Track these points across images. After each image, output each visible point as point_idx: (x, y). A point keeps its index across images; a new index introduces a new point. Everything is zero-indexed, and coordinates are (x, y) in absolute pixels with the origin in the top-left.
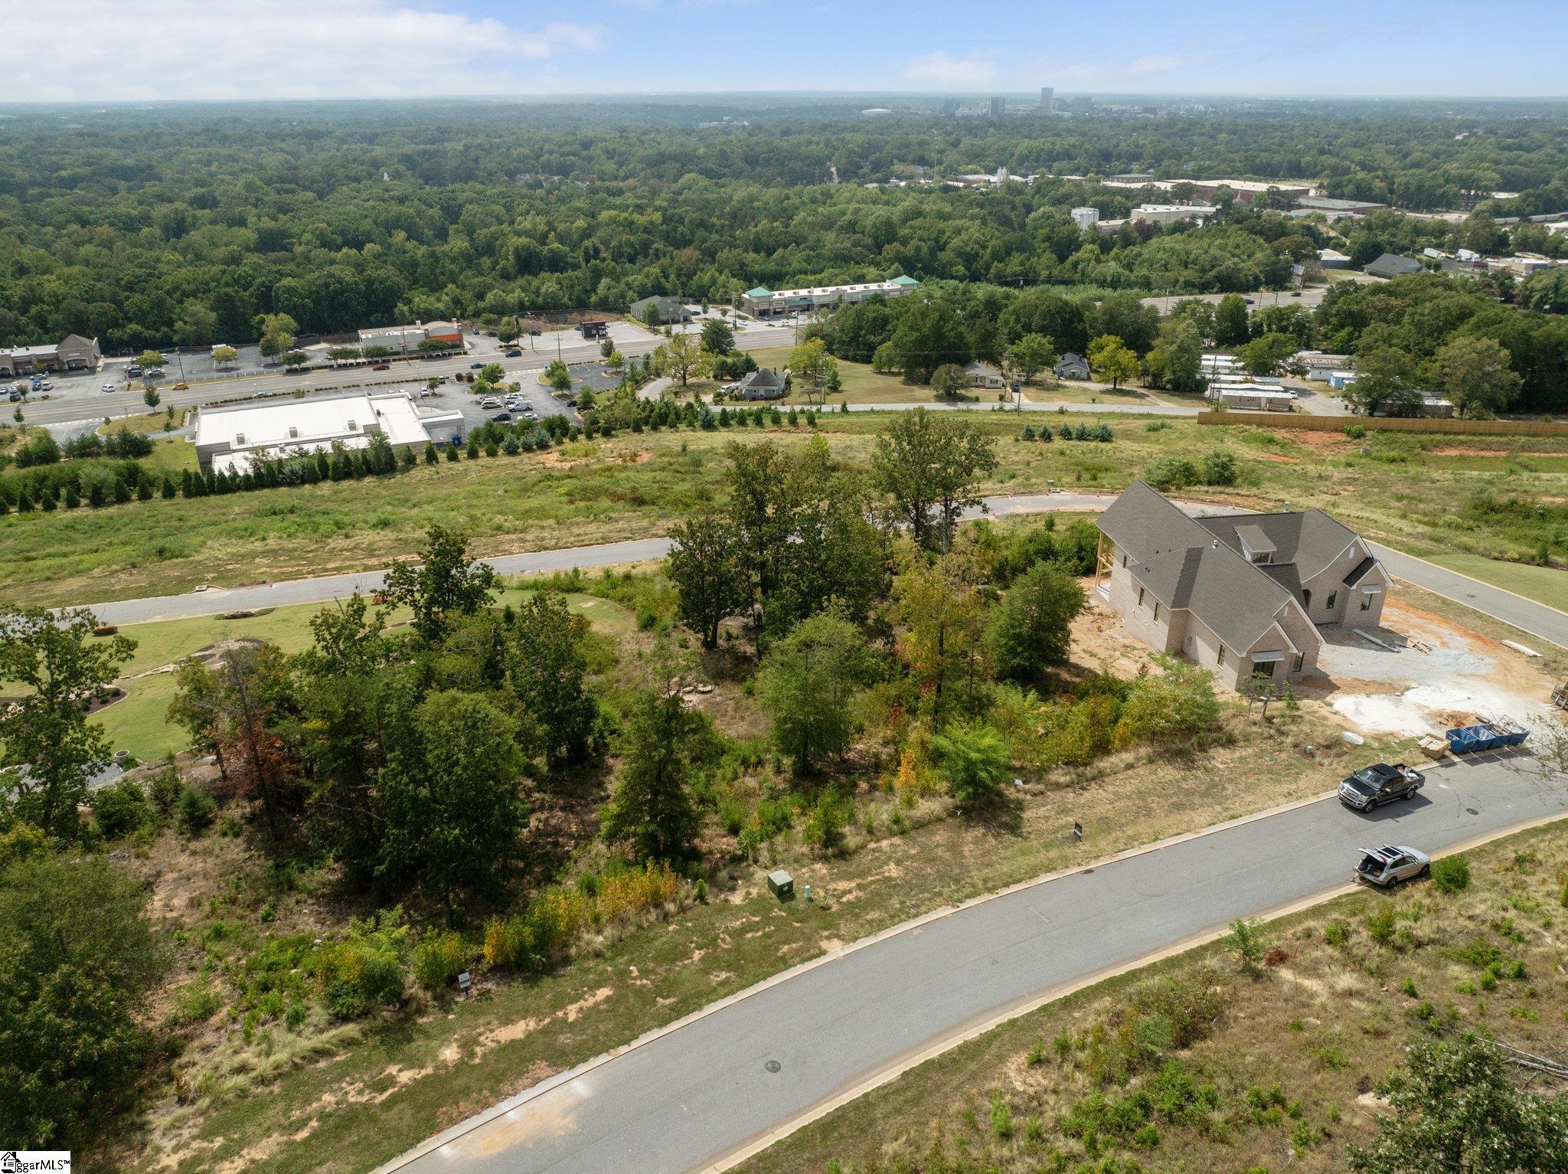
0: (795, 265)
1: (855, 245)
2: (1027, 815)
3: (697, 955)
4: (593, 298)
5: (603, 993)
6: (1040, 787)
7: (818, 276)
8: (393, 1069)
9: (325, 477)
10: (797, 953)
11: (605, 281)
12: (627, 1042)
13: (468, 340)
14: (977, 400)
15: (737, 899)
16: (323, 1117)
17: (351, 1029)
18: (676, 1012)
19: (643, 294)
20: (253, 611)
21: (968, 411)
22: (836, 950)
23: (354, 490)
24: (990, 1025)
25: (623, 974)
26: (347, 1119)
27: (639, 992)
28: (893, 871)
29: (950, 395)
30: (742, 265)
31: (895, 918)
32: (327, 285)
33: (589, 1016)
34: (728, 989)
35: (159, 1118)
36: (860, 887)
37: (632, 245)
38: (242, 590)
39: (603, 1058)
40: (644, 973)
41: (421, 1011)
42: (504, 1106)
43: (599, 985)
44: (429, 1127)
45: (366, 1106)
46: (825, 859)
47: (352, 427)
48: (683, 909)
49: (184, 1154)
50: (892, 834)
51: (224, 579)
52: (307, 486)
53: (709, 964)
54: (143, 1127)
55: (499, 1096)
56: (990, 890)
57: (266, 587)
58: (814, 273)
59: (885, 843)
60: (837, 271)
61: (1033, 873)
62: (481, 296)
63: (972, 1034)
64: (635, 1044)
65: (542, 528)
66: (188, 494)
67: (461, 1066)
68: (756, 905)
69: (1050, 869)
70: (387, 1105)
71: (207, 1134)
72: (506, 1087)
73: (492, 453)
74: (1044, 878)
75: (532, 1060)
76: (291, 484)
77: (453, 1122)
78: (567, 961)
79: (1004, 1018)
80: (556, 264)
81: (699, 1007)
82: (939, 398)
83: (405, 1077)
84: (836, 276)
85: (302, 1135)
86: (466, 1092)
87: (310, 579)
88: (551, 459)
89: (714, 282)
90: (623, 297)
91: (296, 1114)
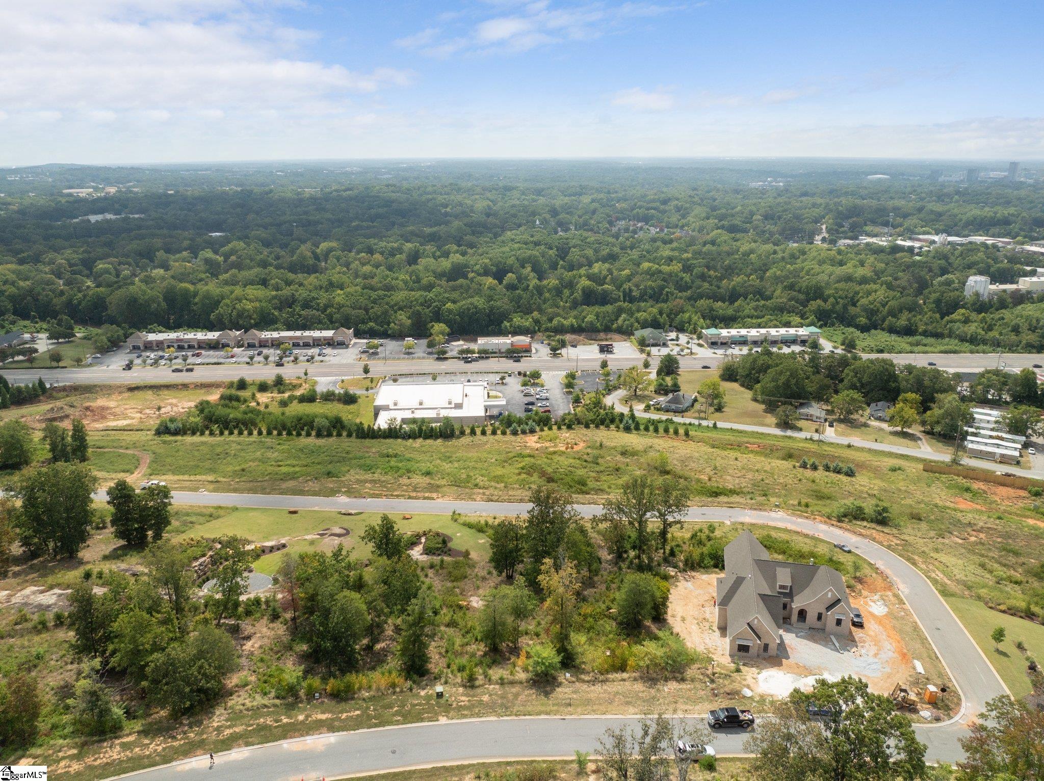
0: (747, 312)
1: (791, 299)
2: (559, 690)
3: (396, 709)
4: (615, 326)
5: (358, 712)
6: (574, 679)
7: (759, 320)
8: (283, 717)
9: (420, 436)
10: (429, 717)
11: (624, 316)
12: (354, 730)
13: (535, 346)
14: (801, 430)
15: (423, 693)
16: (258, 725)
17: (277, 702)
18: (376, 726)
19: (644, 326)
20: (353, 512)
21: (790, 437)
22: (443, 720)
23: (431, 446)
24: (475, 762)
25: (368, 708)
26: (264, 728)
27: (368, 715)
28: (486, 698)
29: (785, 424)
30: (712, 309)
31: (472, 716)
32: (469, 309)
33: (348, 718)
34: (398, 723)
35: (219, 711)
36: (469, 701)
37: (653, 289)
38: (354, 500)
39: (345, 733)
40: (374, 710)
41: (301, 702)
42: (308, 738)
43: (358, 709)
44: (284, 737)
45: (270, 726)
46: (465, 686)
47: (450, 403)
48: (402, 691)
49: (219, 724)
50: (497, 683)
51: (350, 493)
52: (411, 440)
53: (397, 714)
54: (213, 714)
55: (308, 734)
56: (516, 715)
57: (364, 500)
58: (758, 317)
59: (492, 686)
60: (772, 318)
61: (539, 714)
62: (551, 320)
63: (466, 762)
64: (356, 731)
65: (496, 488)
66: (358, 437)
67: (302, 722)
68: (428, 698)
69: (547, 713)
70: (276, 727)
71: (227, 720)
72: (311, 732)
73: (504, 433)
74: (543, 717)
75: (323, 726)
76: (404, 438)
77: (291, 738)
78: (353, 699)
79: (481, 761)
80: (604, 299)
81: (384, 726)
82: (778, 425)
83: (285, 720)
84: (771, 321)
85: (250, 728)
86: (299, 730)
87: (384, 499)
88: (532, 441)
89: (690, 319)
90: (632, 326)
91: (251, 722)
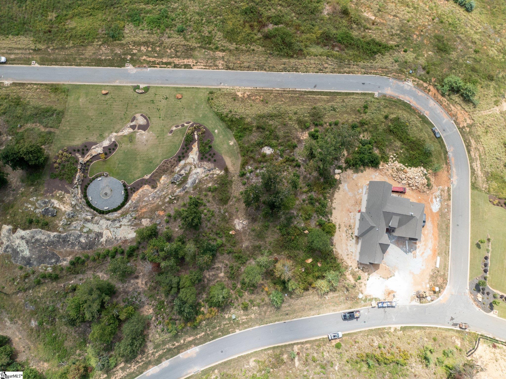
2: (283, 305)
3: (218, 328)
5: (203, 333)
8: (175, 342)
10: (232, 331)
15: (227, 316)
16: (167, 349)
18: (213, 339)
22: (238, 331)
25: (206, 330)
26: (169, 350)
27: (208, 334)
28: (253, 316)
31: (249, 327)
33: (201, 337)
34: (220, 336)
36: (246, 319)
38: (139, 70)
39: (201, 345)
40: (210, 330)
43: (203, 331)
44: (179, 353)
45: (172, 348)
46: (243, 310)
49: (152, 351)
50: (257, 306)
53: (219, 330)
56: (266, 324)
57: (146, 70)
59: (255, 308)
61: (275, 321)
63: (249, 352)
64: (206, 344)
67: (183, 344)
69: (278, 321)
71: (154, 349)
72: (188, 348)
74: (277, 323)
75: (192, 344)
77: (182, 352)
81: (215, 339)
83: (177, 344)
85: (165, 351)
87: (159, 69)
